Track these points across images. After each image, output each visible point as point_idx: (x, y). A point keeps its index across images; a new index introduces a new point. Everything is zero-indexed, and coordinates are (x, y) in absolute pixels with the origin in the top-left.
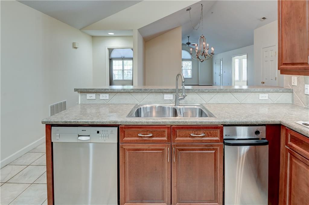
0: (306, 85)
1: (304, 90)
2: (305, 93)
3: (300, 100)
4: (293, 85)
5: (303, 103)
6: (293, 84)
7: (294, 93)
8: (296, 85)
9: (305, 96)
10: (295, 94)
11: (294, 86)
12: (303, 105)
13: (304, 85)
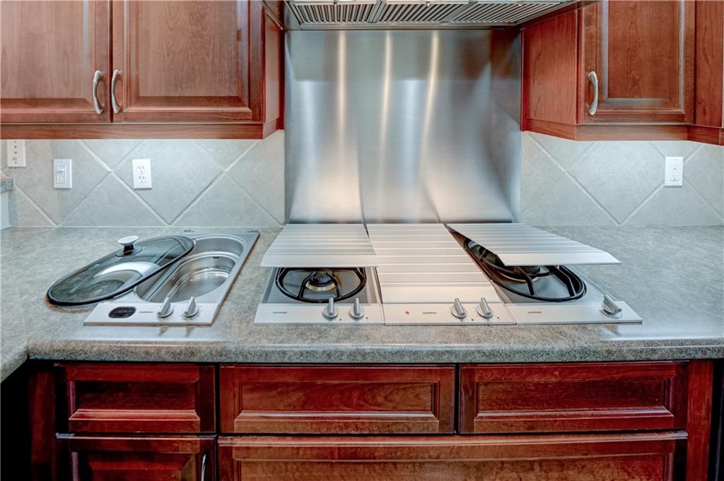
0: (57, 162)
1: (52, 178)
2: (56, 186)
3: (40, 211)
4: (11, 168)
5: (49, 216)
6: (11, 163)
7: (17, 190)
8: (24, 166)
9: (56, 193)
10: (22, 192)
11: (15, 168)
12: (51, 224)
13: (53, 161)
